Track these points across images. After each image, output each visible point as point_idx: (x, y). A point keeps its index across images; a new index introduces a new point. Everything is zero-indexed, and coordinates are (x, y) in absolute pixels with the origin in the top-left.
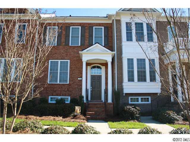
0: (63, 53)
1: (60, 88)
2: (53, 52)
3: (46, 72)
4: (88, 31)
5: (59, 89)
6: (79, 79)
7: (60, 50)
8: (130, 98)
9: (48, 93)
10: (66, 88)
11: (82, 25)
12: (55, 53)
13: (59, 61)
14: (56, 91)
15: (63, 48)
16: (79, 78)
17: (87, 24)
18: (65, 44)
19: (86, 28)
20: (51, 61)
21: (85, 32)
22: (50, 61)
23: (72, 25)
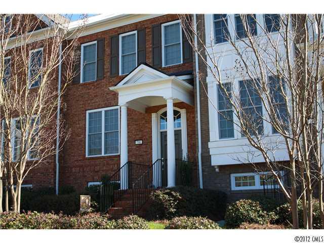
0: (108, 94)
1: (106, 164)
2: (91, 95)
3: (82, 136)
4: (151, 36)
5: (103, 167)
6: (137, 143)
7: (102, 89)
8: (233, 176)
9: (86, 176)
10: (115, 165)
11: (139, 26)
12: (95, 95)
13: (103, 110)
14: (98, 172)
15: (107, 83)
16: (137, 140)
17: (149, 22)
18: (111, 74)
19: (147, 30)
20: (90, 114)
21: (145, 42)
22: (88, 112)
23: (122, 30)
